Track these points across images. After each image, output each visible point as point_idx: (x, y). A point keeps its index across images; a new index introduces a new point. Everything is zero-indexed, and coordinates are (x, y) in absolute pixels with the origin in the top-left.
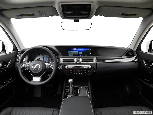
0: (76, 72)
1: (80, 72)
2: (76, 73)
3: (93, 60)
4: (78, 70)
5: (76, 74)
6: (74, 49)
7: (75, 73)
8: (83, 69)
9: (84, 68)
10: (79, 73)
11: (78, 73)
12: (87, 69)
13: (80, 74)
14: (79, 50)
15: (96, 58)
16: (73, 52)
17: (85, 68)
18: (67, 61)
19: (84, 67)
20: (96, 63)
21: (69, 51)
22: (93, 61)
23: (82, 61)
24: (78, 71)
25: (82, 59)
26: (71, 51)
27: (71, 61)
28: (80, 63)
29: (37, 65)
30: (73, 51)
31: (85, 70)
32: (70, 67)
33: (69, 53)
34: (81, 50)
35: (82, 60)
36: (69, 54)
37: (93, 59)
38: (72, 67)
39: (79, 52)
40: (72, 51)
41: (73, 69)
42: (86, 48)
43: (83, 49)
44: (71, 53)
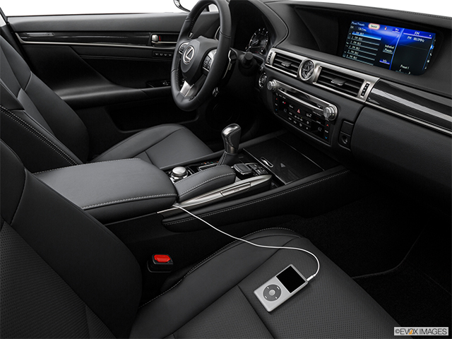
0: (293, 115)
2: (293, 117)
3: (360, 86)
4: (299, 111)
5: (293, 121)
7: (290, 116)
8: (312, 110)
9: (315, 110)
10: (301, 125)
11: (298, 123)
13: (303, 128)
14: (388, 32)
16: (364, 39)
18: (281, 64)
19: (315, 105)
21: (352, 31)
22: (357, 91)
24: (299, 115)
25: (323, 68)
26: (360, 32)
27: (291, 68)
29: (192, 49)
30: (365, 33)
31: (319, 118)
32: (280, 88)
34: (396, 34)
35: (321, 73)
36: (349, 45)
37: (363, 80)
38: (287, 91)
39: (386, 41)
40: (361, 35)
41: (286, 97)
42: (418, 30)
43: (404, 32)
44: (357, 42)
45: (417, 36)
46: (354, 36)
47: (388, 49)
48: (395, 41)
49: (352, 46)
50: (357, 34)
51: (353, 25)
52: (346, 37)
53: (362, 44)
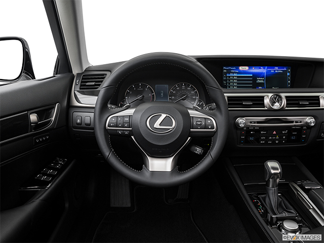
0: (267, 138)
1: (281, 137)
2: (267, 140)
3: (319, 100)
4: (275, 133)
5: (266, 143)
6: (241, 68)
7: (263, 140)
8: (290, 127)
9: (295, 126)
10: (277, 142)
11: (274, 141)
12: (302, 126)
13: (280, 142)
14: (255, 70)
16: (238, 77)
17: (294, 124)
18: (242, 104)
19: (292, 122)
21: (226, 73)
22: (319, 103)
23: (288, 105)
24: (275, 135)
26: (233, 73)
27: (254, 104)
28: (282, 109)
29: (164, 116)
30: (238, 73)
31: (295, 130)
32: (251, 123)
33: (226, 80)
34: (263, 70)
35: (287, 100)
37: (318, 97)
38: (258, 122)
39: (256, 76)
40: (235, 75)
41: (260, 127)
42: (277, 66)
43: (267, 68)
44: (233, 80)
45: (277, 70)
46: (229, 77)
47: (260, 80)
48: (263, 74)
49: (229, 84)
50: (231, 75)
51: (225, 70)
52: (222, 78)
53: (238, 80)
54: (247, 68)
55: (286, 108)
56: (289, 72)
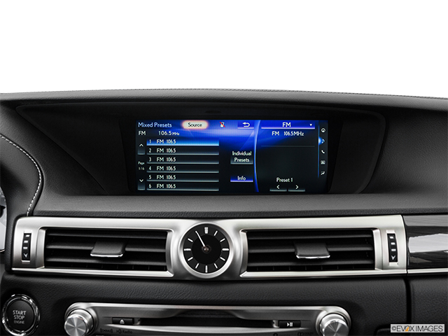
3: (371, 242)
6: (187, 125)
9: (275, 335)
14: (227, 130)
15: (397, 221)
16: (179, 149)
19: (268, 323)
20: (406, 278)
21: (145, 139)
22: (371, 254)
23: (253, 260)
25: (250, 233)
26: (165, 138)
30: (178, 139)
32: (116, 321)
33: (145, 158)
34: (249, 131)
35: (251, 244)
36: (147, 166)
37: (369, 231)
39: (228, 146)
40: (170, 143)
42: (287, 119)
43: (262, 125)
44: (165, 157)
45: (288, 129)
46: (154, 148)
47: (240, 157)
48: (248, 141)
49: (154, 167)
50: (160, 143)
51: (143, 129)
52: (135, 153)
53: (179, 158)
54: (202, 125)
55: (246, 274)
56: (322, 136)
